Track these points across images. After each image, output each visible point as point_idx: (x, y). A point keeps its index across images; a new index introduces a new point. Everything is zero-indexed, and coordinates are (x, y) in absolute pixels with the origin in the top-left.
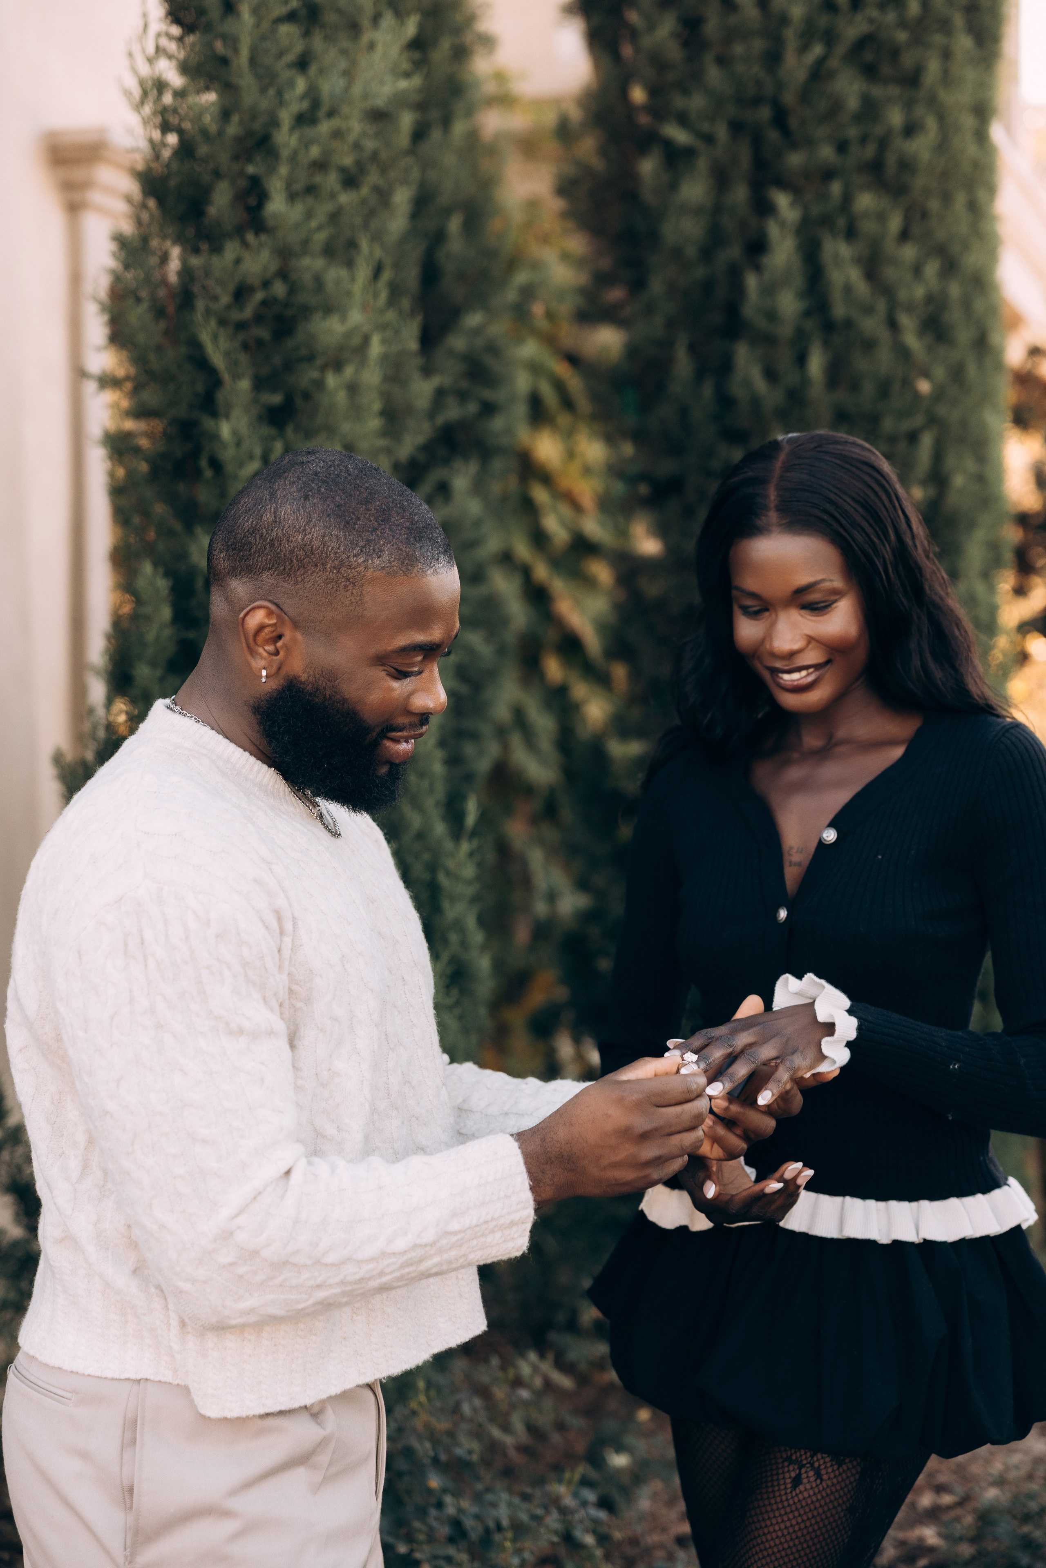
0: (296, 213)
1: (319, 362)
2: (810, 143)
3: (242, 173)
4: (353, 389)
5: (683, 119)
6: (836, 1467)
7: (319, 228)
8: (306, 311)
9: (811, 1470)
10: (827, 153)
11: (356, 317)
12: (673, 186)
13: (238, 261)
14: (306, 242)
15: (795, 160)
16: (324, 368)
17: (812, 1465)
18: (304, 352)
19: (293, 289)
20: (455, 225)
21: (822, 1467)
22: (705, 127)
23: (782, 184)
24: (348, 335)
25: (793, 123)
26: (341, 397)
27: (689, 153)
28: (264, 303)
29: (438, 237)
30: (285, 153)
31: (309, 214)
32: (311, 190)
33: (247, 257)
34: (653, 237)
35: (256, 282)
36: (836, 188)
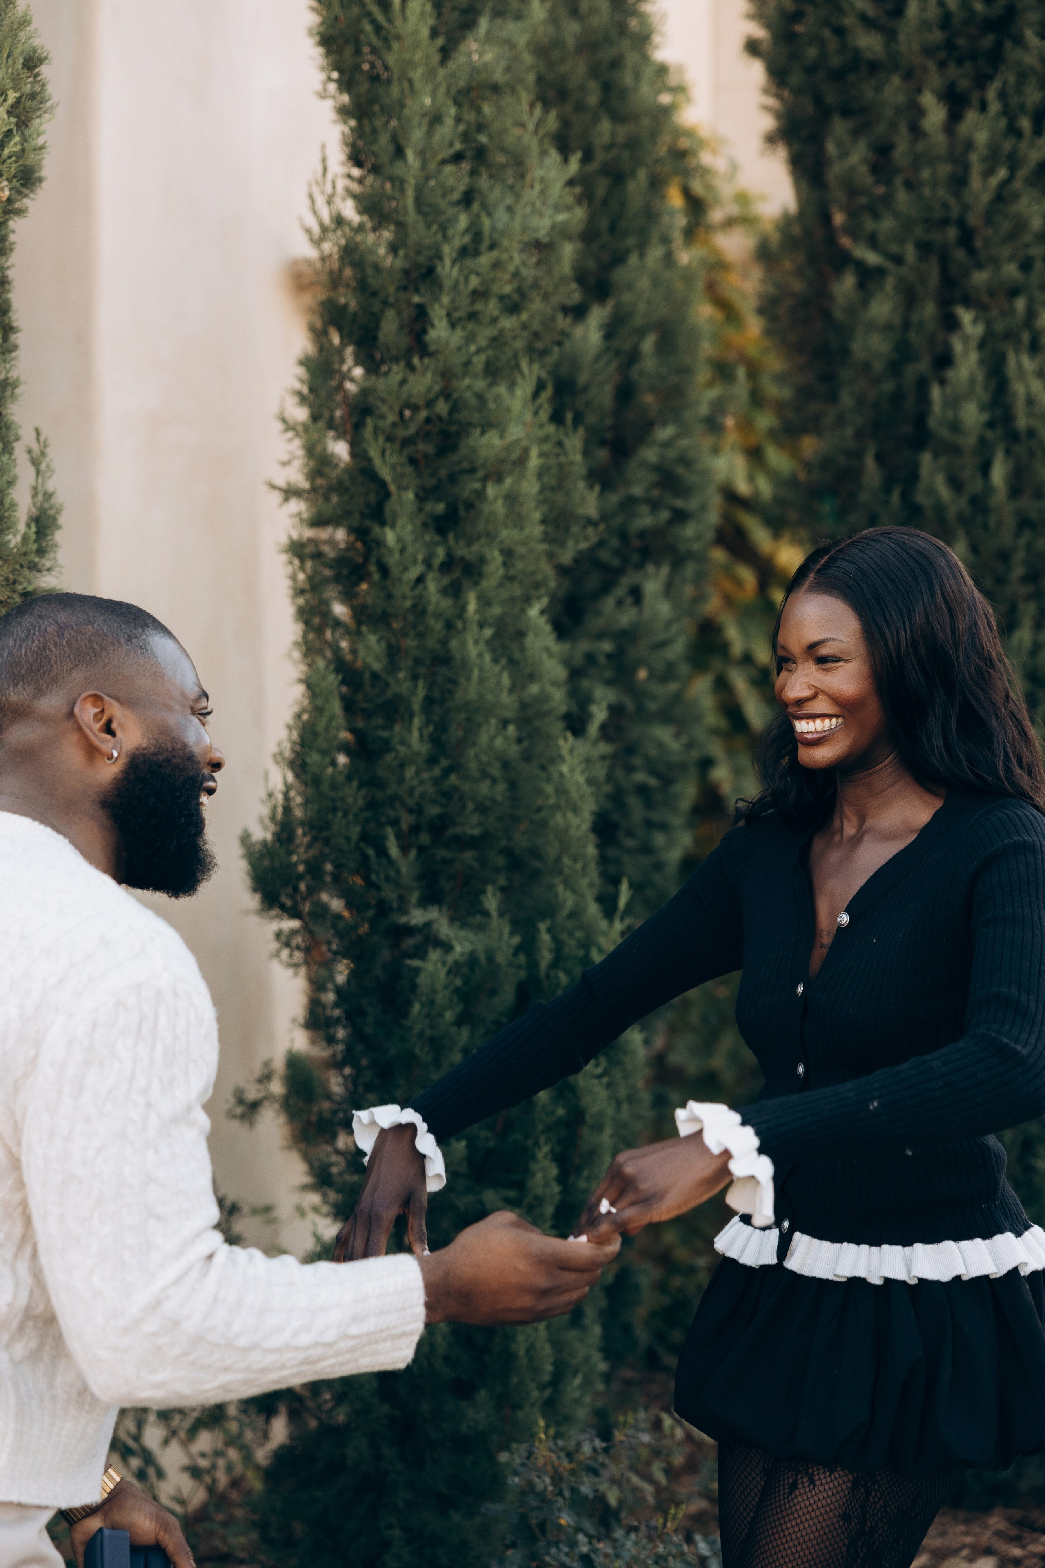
0: (456, 338)
1: (481, 474)
2: (995, 262)
3: (409, 303)
4: (511, 499)
5: (873, 242)
6: (828, 1474)
7: (479, 351)
8: (466, 428)
9: (806, 1476)
10: (1011, 270)
11: (516, 432)
12: (865, 302)
13: (403, 382)
14: (467, 363)
15: (980, 278)
16: (485, 479)
17: (807, 1472)
18: (465, 465)
19: (455, 408)
20: (648, 344)
21: (816, 1473)
22: (894, 248)
23: (967, 301)
24: (508, 449)
25: (978, 243)
26: (499, 507)
27: (879, 272)
28: (428, 420)
29: (634, 356)
30: (447, 283)
31: (470, 338)
32: (473, 316)
33: (412, 379)
34: (845, 352)
35: (421, 403)
36: (1020, 304)
